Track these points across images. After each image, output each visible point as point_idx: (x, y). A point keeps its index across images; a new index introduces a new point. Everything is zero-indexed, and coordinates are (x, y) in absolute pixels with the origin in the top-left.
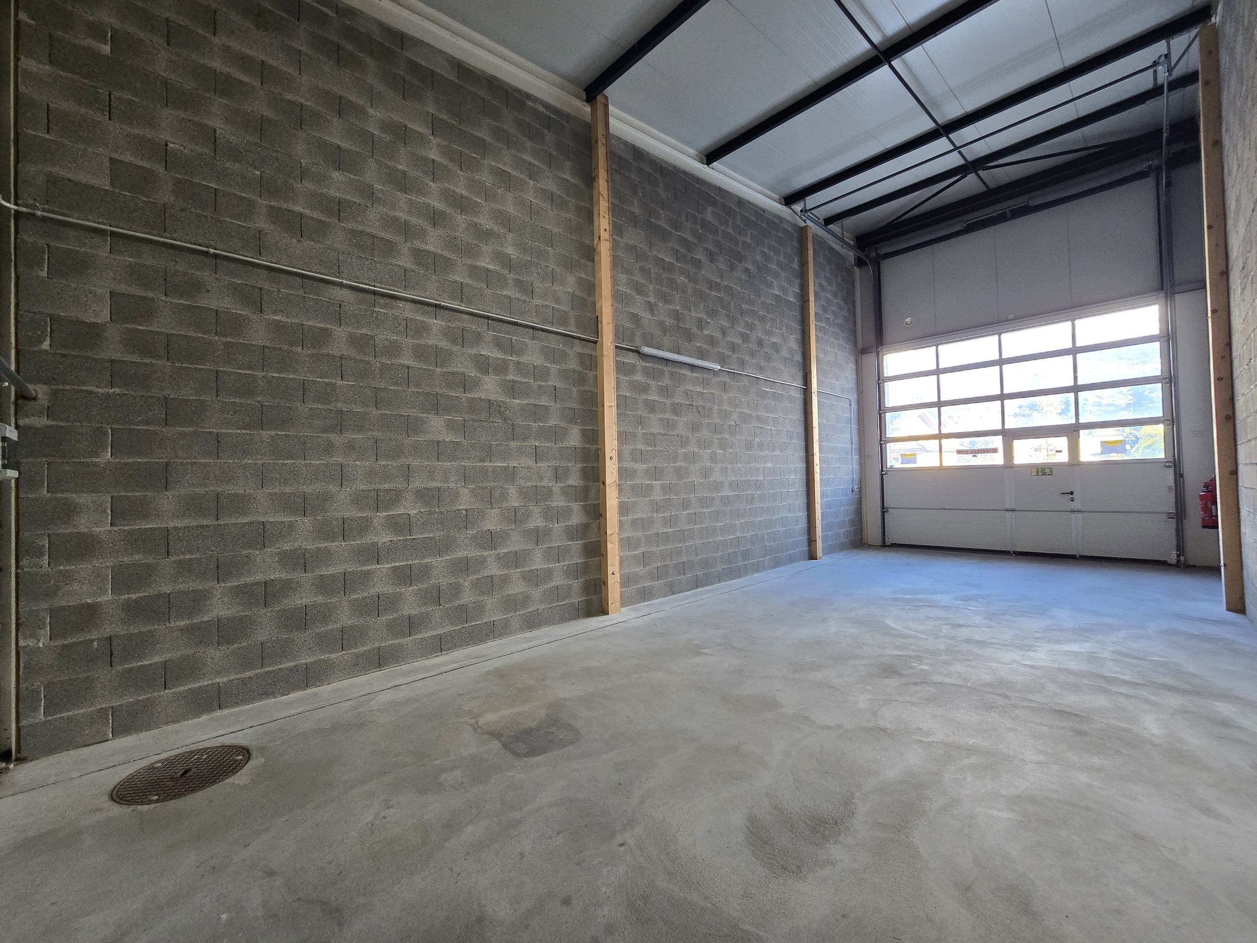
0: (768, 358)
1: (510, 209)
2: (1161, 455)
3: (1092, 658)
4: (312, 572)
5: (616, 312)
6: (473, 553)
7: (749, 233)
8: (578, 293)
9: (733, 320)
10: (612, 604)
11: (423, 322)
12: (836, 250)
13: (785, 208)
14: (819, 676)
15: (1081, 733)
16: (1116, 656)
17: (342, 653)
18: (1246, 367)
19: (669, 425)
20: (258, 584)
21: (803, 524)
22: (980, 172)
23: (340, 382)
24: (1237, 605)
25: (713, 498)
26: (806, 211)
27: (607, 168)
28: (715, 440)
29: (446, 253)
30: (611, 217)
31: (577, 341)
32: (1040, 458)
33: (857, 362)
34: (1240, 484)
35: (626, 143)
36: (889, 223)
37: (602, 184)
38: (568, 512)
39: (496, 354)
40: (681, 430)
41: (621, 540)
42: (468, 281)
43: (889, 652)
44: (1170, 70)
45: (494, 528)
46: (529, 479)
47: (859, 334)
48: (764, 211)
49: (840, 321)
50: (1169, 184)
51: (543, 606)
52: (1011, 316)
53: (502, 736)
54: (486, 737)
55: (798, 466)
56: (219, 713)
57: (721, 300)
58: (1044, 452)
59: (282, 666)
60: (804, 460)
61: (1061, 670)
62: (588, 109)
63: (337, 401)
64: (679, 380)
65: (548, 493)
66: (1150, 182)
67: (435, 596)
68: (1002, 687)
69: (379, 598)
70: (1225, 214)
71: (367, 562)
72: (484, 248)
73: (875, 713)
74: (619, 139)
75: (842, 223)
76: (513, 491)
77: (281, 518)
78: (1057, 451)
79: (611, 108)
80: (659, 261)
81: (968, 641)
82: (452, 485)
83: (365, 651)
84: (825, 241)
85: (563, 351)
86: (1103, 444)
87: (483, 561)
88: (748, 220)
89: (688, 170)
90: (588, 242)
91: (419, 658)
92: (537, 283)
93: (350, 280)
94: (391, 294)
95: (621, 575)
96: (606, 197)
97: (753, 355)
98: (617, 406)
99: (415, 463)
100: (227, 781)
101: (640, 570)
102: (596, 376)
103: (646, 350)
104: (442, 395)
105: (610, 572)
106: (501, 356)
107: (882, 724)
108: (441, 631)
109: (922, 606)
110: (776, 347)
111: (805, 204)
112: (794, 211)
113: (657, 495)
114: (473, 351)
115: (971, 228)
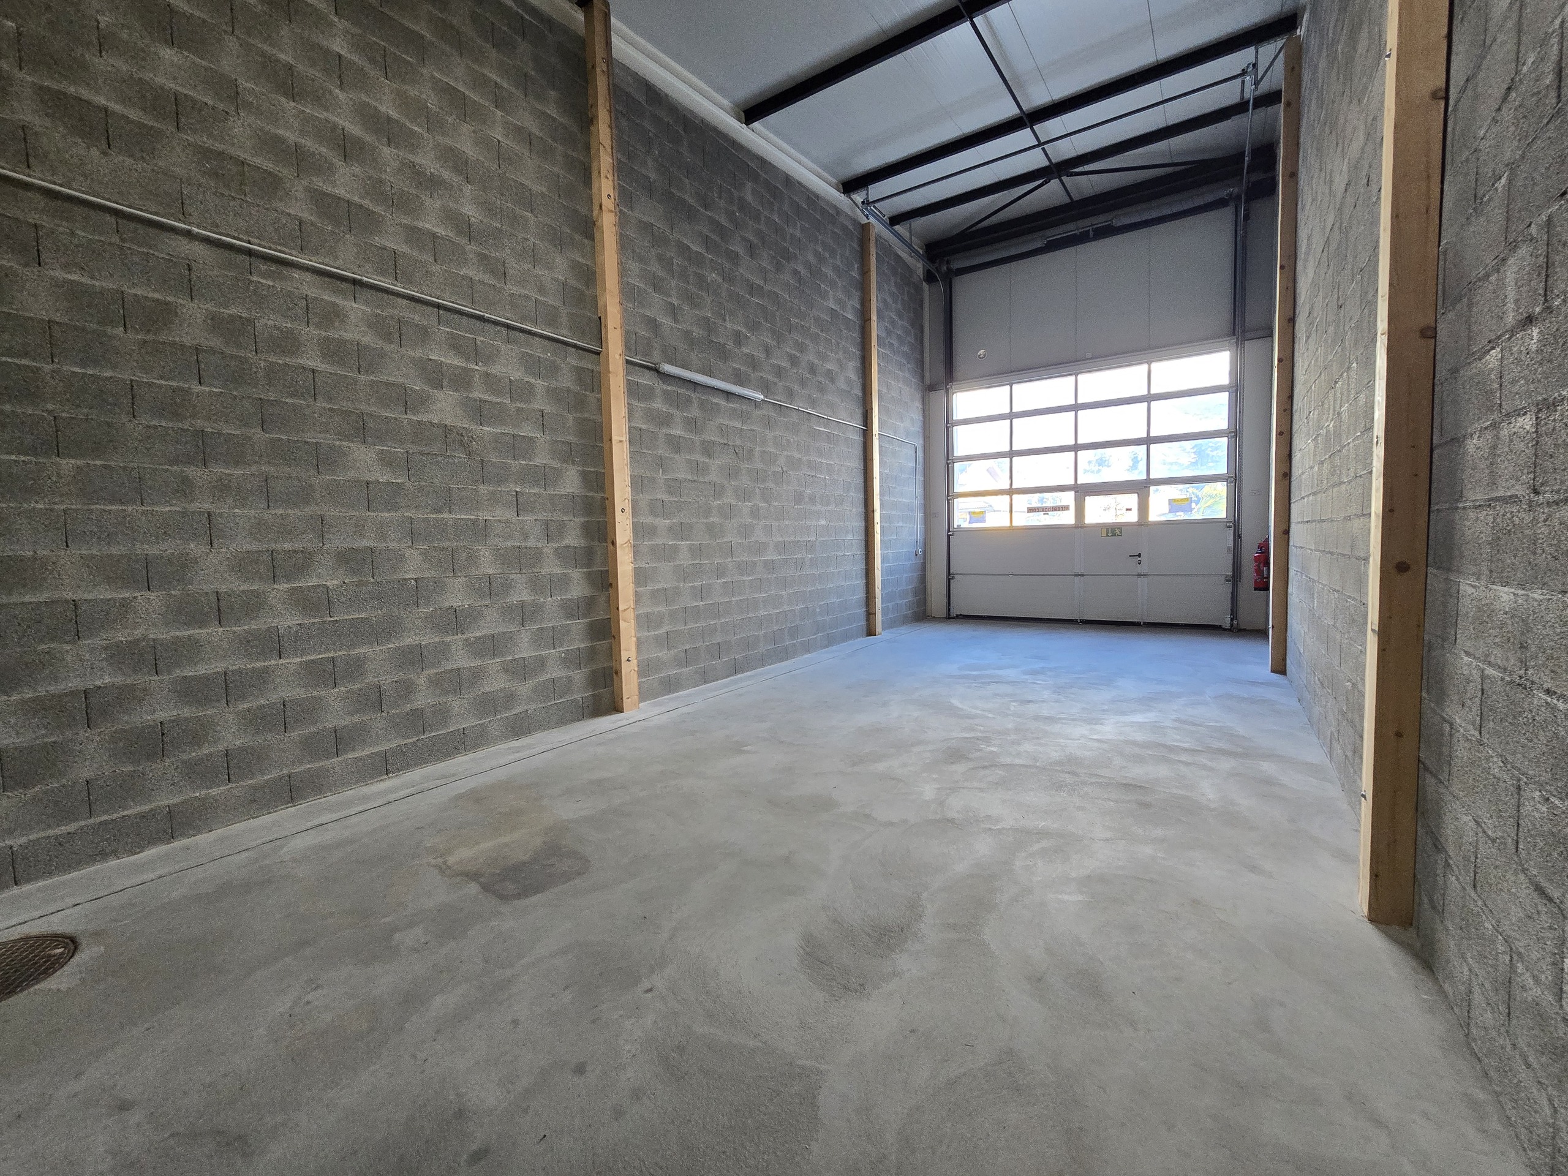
0: (822, 389)
1: (468, 148)
2: (1223, 515)
3: (1155, 727)
4: (169, 673)
5: (626, 314)
6: (427, 639)
7: (799, 225)
8: (572, 282)
9: (779, 337)
10: (628, 698)
11: (334, 304)
12: (901, 258)
13: (843, 197)
14: (881, 767)
15: (1145, 805)
16: (1177, 724)
17: (229, 786)
18: (1306, 421)
19: (698, 469)
20: (73, 693)
21: (861, 594)
22: (1065, 178)
23: (197, 388)
24: (1280, 668)
25: (755, 564)
26: (869, 203)
27: (610, 106)
28: (757, 489)
29: (367, 203)
30: (616, 178)
31: (571, 349)
32: (1109, 518)
33: (923, 401)
34: (1291, 544)
35: (635, 76)
36: (962, 231)
37: (603, 130)
38: (564, 581)
39: (454, 360)
40: (714, 476)
41: (638, 617)
42: (404, 249)
43: (955, 735)
44: (1257, 83)
45: (460, 604)
46: (510, 537)
47: (927, 366)
48: (817, 197)
49: (906, 349)
50: (1247, 217)
51: (534, 706)
52: (1089, 355)
53: (482, 876)
54: (458, 879)
55: (856, 524)
56: (15, 891)
57: (763, 308)
58: (1112, 511)
59: (125, 813)
60: (863, 517)
61: (1126, 742)
62: (580, 16)
63: (194, 416)
64: (711, 410)
65: (537, 556)
66: (1227, 214)
67: (375, 700)
68: (1071, 764)
69: (284, 705)
70: (1296, 254)
71: (263, 655)
72: (429, 201)
73: (941, 804)
74: (626, 69)
75: (910, 225)
76: (485, 554)
77: (104, 593)
78: (1127, 510)
79: (613, 20)
80: (683, 249)
81: (1037, 718)
82: (393, 545)
83: (267, 781)
84: (891, 246)
85: (553, 362)
86: (1171, 502)
87: (443, 650)
88: (798, 206)
89: (721, 127)
90: (583, 211)
91: (354, 784)
92: (511, 263)
93: (205, 228)
94: (278, 256)
95: (638, 662)
96: (609, 150)
97: (803, 383)
98: (630, 441)
99: (332, 512)
100: (36, 987)
101: (663, 654)
102: (599, 400)
103: (668, 368)
104: (370, 415)
105: (624, 658)
106: (460, 364)
107: (950, 815)
108: (386, 746)
109: (989, 683)
110: (831, 376)
111: (867, 194)
112: (854, 202)
113: (684, 559)
114: (418, 353)
115: (1053, 246)
